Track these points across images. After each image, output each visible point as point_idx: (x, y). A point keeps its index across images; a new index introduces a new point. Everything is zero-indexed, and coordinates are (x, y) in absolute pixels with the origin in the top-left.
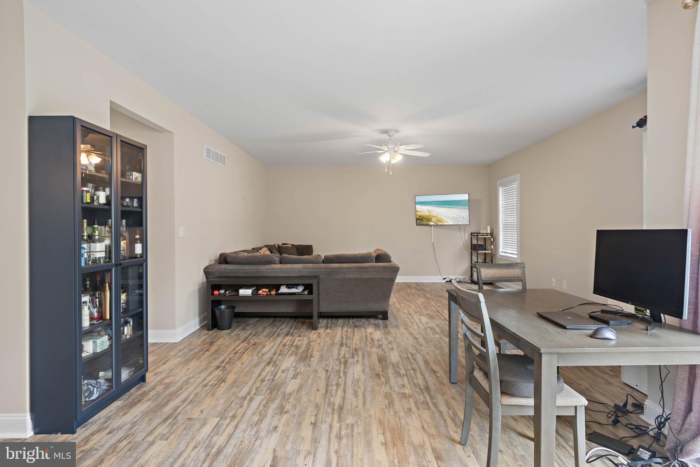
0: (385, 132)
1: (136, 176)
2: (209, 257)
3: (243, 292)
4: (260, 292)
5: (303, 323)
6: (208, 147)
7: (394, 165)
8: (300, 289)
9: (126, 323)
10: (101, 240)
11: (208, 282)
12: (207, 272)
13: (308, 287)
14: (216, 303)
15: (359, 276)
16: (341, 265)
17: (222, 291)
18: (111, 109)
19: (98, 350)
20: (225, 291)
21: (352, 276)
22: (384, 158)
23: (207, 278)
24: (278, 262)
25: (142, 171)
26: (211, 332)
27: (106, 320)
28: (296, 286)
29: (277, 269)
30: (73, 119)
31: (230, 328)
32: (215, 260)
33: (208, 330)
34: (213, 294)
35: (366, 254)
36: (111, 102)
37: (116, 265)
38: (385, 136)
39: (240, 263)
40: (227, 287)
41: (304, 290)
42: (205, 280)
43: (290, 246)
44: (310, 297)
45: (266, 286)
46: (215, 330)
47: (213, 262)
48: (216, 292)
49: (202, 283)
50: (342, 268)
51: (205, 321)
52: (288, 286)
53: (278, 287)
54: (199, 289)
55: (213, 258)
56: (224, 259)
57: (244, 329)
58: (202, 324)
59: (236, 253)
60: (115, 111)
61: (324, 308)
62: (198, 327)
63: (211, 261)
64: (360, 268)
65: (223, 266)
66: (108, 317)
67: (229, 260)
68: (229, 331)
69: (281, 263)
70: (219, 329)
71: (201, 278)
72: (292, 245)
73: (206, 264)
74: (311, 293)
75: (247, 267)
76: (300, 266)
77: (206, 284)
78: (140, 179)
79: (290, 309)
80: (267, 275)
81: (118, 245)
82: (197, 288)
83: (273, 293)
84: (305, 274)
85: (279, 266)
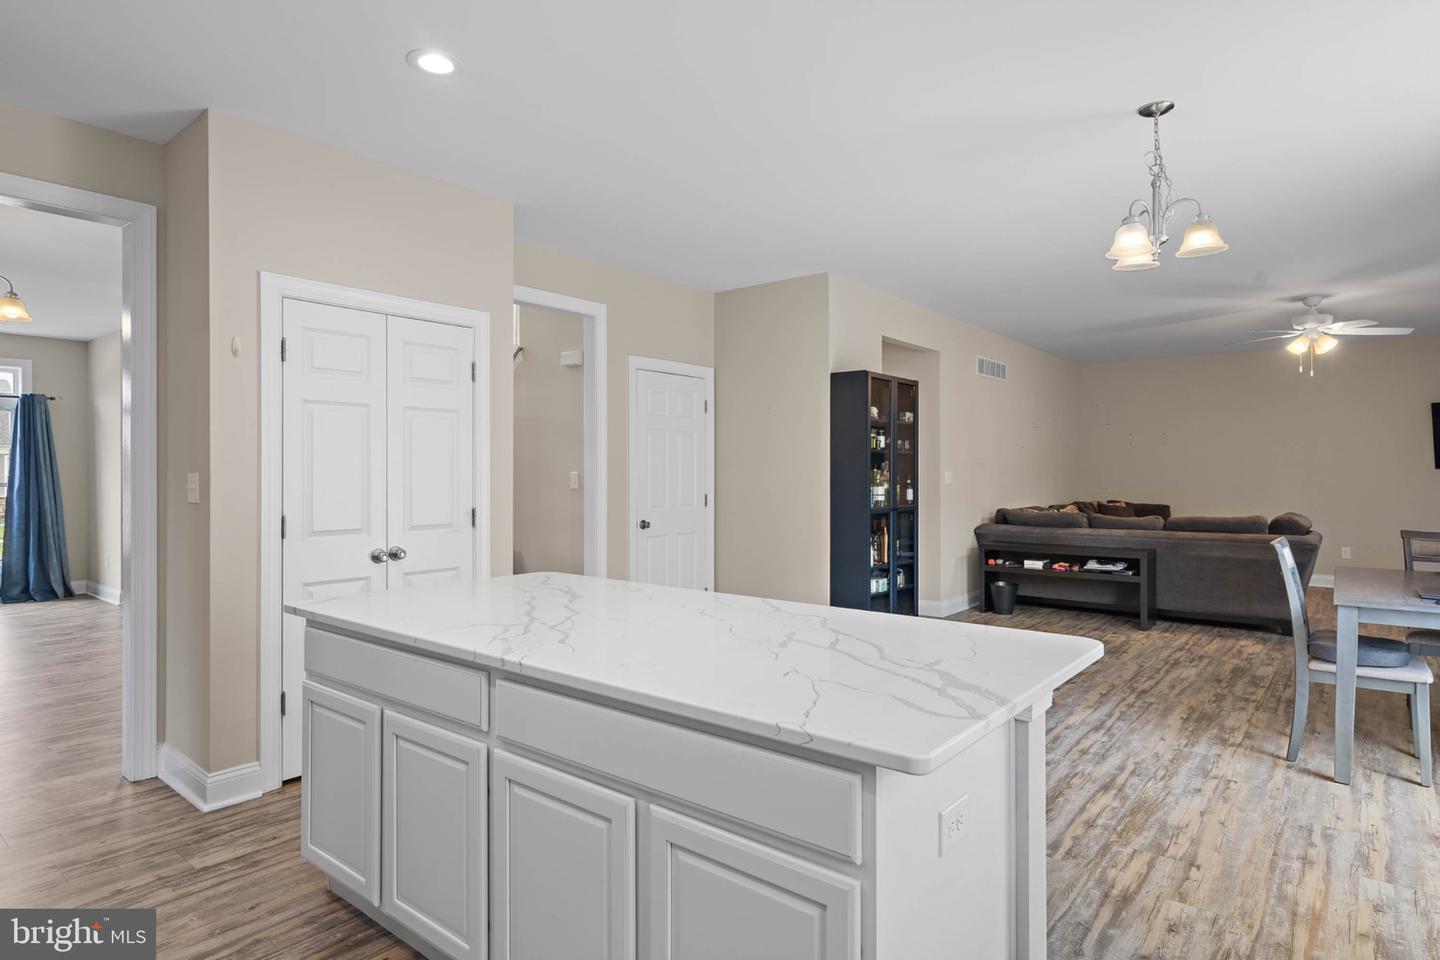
0: (1302, 299)
1: (909, 416)
2: (983, 513)
3: (1029, 564)
4: (1056, 566)
5: (1127, 622)
6: (982, 358)
7: (1317, 358)
8: (1120, 567)
9: (899, 573)
10: (881, 484)
11: (980, 545)
12: (979, 533)
13: (1133, 564)
14: (991, 577)
15: (1230, 555)
16: (1196, 534)
17: (1000, 562)
18: (883, 342)
19: (880, 591)
20: (1004, 562)
21: (1217, 554)
22: (1297, 347)
23: (978, 541)
24: (1085, 525)
25: (914, 410)
26: (984, 614)
27: (884, 563)
28: (1113, 561)
29: (1084, 535)
30: (865, 373)
31: (1011, 613)
32: (990, 518)
33: (980, 611)
34: (987, 563)
35: (1249, 518)
36: (883, 337)
37: (894, 510)
38: (1300, 305)
39: (1025, 523)
40: (1007, 556)
41: (1126, 569)
42: (976, 545)
43: (1124, 505)
44: (1136, 580)
45: (1064, 558)
46: (990, 613)
47: (987, 522)
48: (991, 562)
49: (973, 549)
50: (1199, 540)
51: (976, 601)
52: (1101, 560)
53: (1083, 561)
54: (969, 557)
55: (988, 516)
56: (1002, 517)
57: (1030, 617)
58: (972, 605)
59: (1021, 509)
60: (889, 345)
61: (1165, 603)
62: (967, 608)
63: (983, 519)
64: (1231, 540)
65: (1003, 527)
66: (886, 561)
67: (1010, 518)
68: (1010, 616)
69: (1090, 527)
70: (995, 613)
71: (970, 541)
72: (1126, 503)
73: (978, 522)
74: (1137, 574)
75: (1037, 530)
76: (1122, 532)
77: (977, 550)
78: (912, 419)
79: (1104, 598)
80: (1067, 543)
81: (895, 489)
82: (965, 553)
83: (1076, 568)
84: (1129, 546)
85: (1087, 531)
